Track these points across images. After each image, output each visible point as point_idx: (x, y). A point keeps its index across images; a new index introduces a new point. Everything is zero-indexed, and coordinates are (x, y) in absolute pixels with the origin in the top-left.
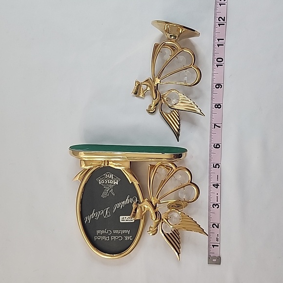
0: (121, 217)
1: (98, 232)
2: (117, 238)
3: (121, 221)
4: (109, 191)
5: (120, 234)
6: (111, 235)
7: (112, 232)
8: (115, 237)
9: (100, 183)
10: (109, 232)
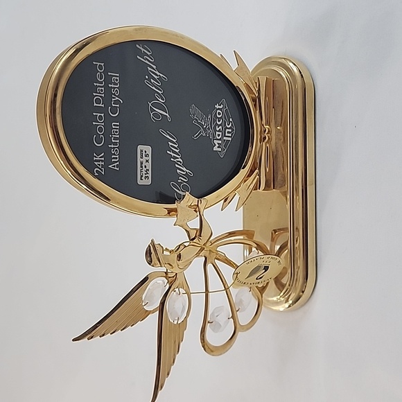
0: (148, 149)
1: (116, 77)
2: (100, 130)
3: (140, 147)
4: (202, 126)
5: (108, 141)
6: (107, 115)
7: (115, 119)
8: (101, 124)
9: (217, 106)
10: (114, 110)
